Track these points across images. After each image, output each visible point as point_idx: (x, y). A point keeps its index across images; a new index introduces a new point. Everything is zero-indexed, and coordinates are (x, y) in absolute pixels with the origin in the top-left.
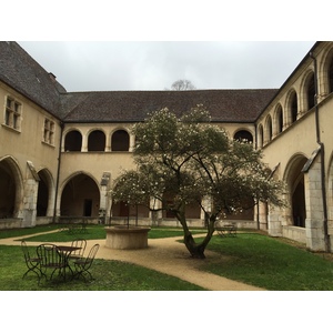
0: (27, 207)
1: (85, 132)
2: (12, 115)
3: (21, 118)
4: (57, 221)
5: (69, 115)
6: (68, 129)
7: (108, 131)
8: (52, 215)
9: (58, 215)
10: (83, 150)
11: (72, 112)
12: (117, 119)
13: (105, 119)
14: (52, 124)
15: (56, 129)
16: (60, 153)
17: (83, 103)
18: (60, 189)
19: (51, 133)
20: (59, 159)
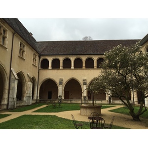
0: (28, 95)
1: (50, 59)
2: (22, 51)
3: (25, 53)
4: (38, 102)
5: (42, 52)
6: (42, 58)
7: (61, 59)
8: (36, 99)
9: (38, 99)
10: (49, 68)
11: (43, 50)
12: (65, 53)
13: (60, 54)
14: (36, 56)
15: (37, 58)
16: (39, 69)
17: (47, 46)
18: (39, 87)
19: (36, 60)
20: (39, 72)
